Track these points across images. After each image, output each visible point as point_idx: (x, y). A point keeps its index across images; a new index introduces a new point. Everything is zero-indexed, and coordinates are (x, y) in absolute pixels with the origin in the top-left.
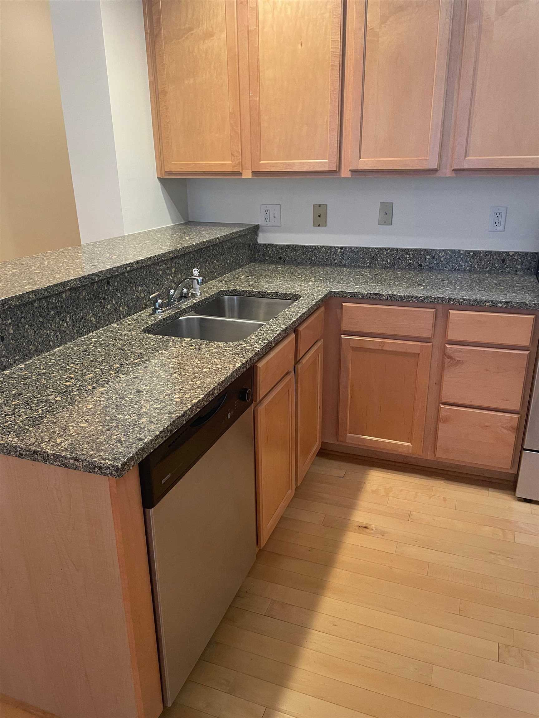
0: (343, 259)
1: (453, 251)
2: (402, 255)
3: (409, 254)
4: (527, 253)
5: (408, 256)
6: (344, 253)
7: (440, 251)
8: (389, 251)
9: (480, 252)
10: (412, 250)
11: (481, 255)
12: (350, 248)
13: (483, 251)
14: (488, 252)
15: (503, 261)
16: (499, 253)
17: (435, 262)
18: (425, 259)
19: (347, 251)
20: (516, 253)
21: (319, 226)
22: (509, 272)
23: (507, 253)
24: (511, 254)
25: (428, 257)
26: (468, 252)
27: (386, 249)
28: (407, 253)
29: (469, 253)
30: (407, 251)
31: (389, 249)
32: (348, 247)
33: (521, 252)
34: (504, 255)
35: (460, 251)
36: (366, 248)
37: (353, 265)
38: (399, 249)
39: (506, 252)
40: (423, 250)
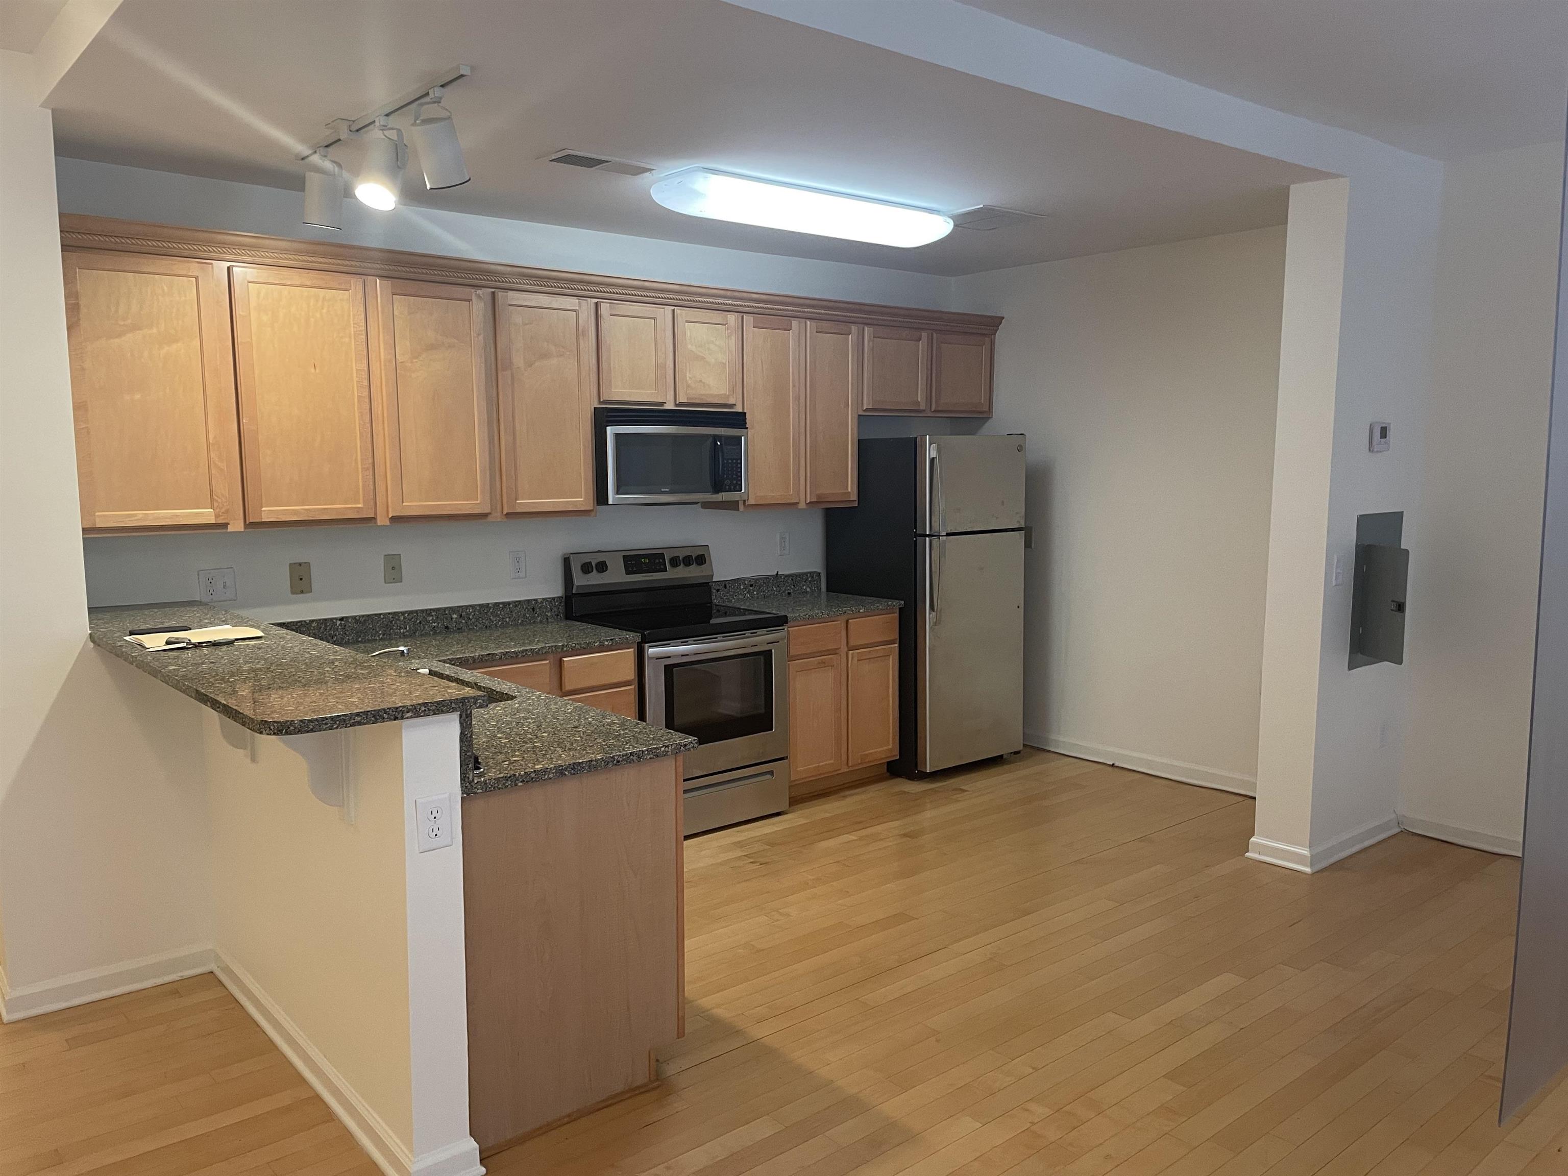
0: (345, 634)
1: (481, 606)
2: (424, 617)
3: (432, 616)
4: (554, 599)
5: (431, 618)
6: (345, 626)
7: (467, 607)
8: (406, 615)
9: (509, 603)
10: (434, 610)
11: (511, 606)
12: (354, 618)
13: (512, 602)
14: (517, 601)
15: (533, 609)
16: (529, 601)
17: (464, 621)
18: (452, 619)
19: (350, 623)
20: (544, 599)
21: (302, 592)
22: (541, 622)
23: (536, 600)
24: (539, 601)
25: (455, 616)
26: (496, 605)
27: (403, 613)
28: (430, 615)
29: (499, 606)
30: (428, 612)
31: (406, 612)
32: (351, 617)
33: (549, 598)
34: (533, 602)
35: (488, 604)
36: (376, 615)
37: (360, 640)
38: (419, 610)
39: (534, 600)
40: (447, 608)
